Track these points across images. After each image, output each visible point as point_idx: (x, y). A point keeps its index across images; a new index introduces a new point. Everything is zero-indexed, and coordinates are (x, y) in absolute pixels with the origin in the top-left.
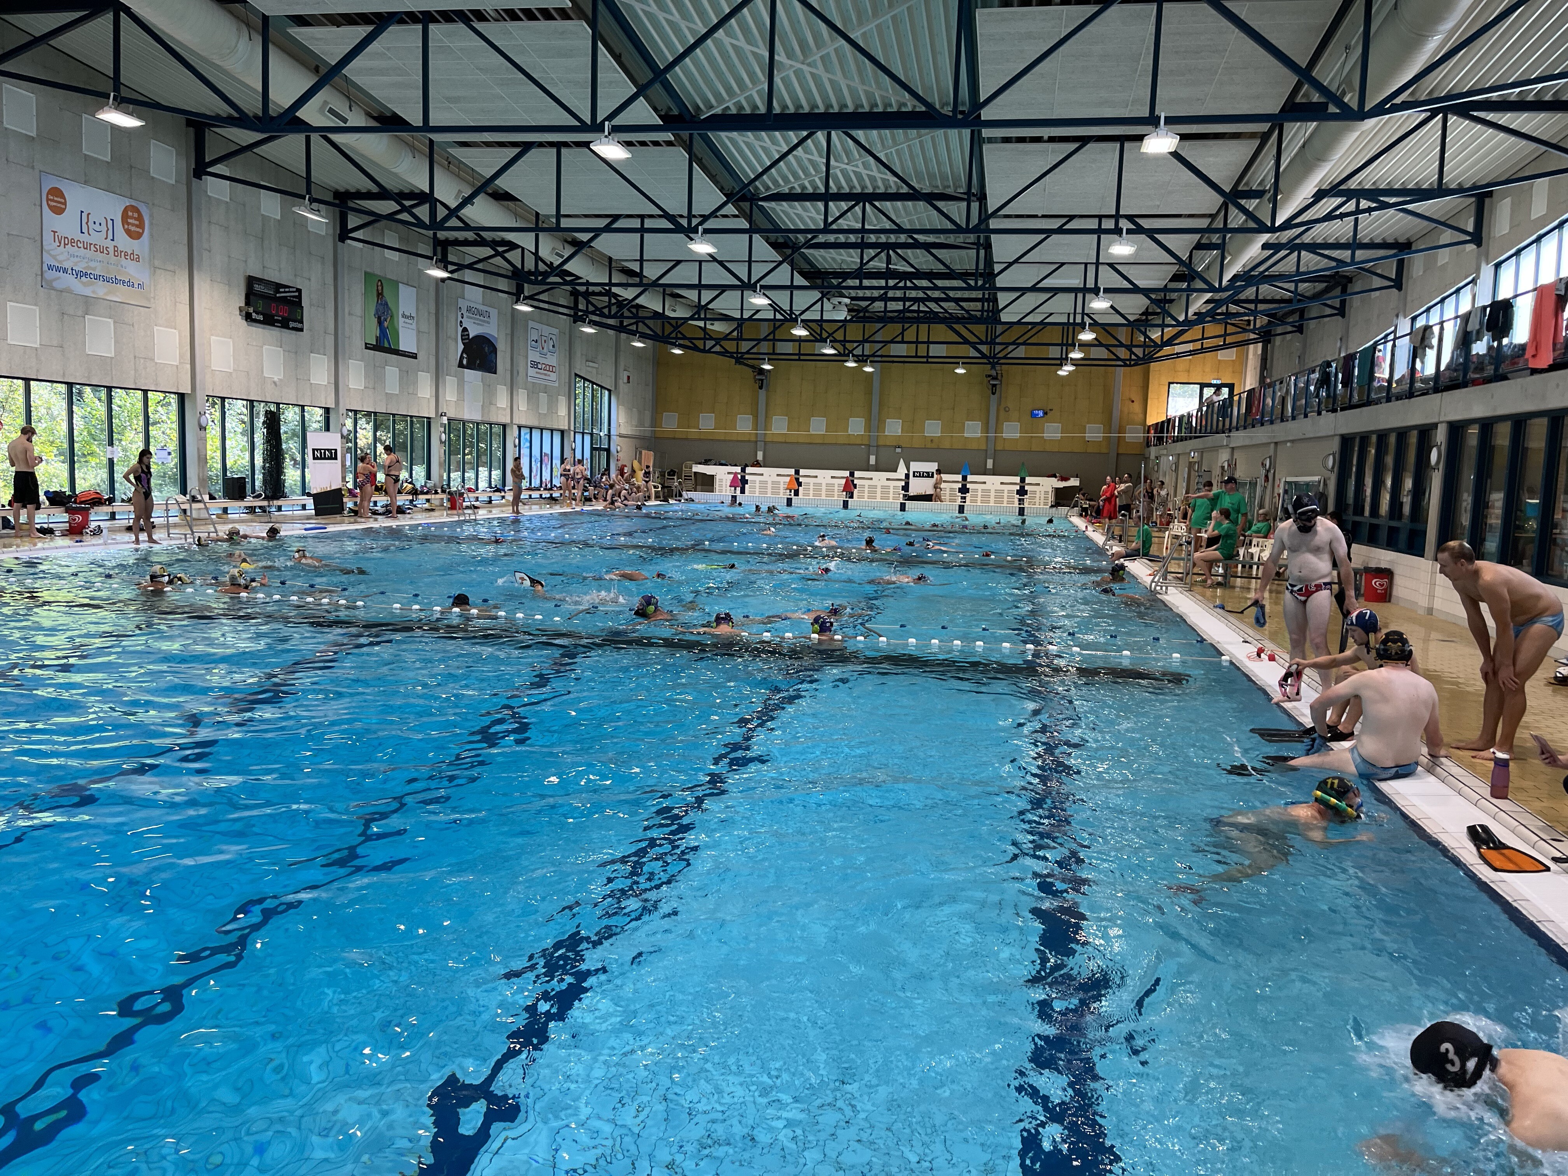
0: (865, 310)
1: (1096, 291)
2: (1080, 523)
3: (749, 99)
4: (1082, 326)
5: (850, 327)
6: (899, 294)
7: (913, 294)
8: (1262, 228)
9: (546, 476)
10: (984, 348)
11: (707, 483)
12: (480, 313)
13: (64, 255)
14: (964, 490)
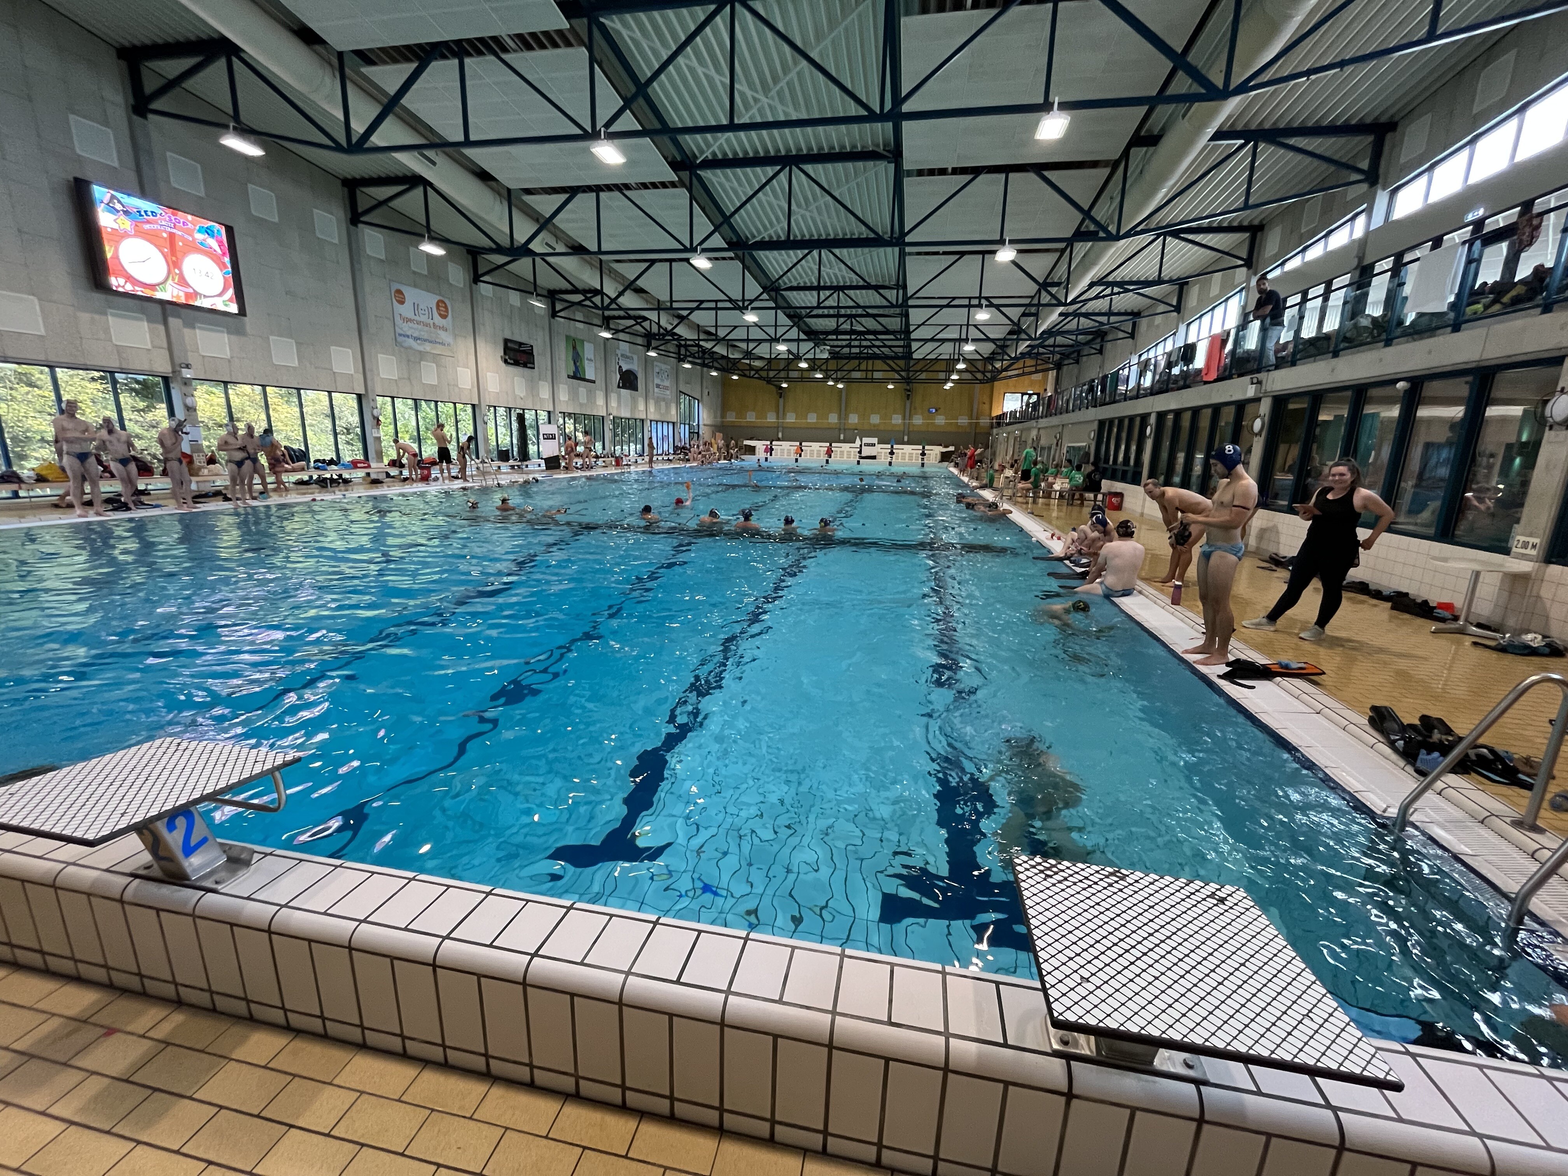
0: (838, 353)
1: (966, 340)
2: (955, 471)
3: (776, 232)
4: (958, 360)
5: (831, 362)
6: (857, 343)
7: (864, 343)
8: (1060, 304)
9: (666, 448)
10: (903, 374)
11: (752, 450)
12: (627, 357)
13: (406, 328)
14: (892, 453)
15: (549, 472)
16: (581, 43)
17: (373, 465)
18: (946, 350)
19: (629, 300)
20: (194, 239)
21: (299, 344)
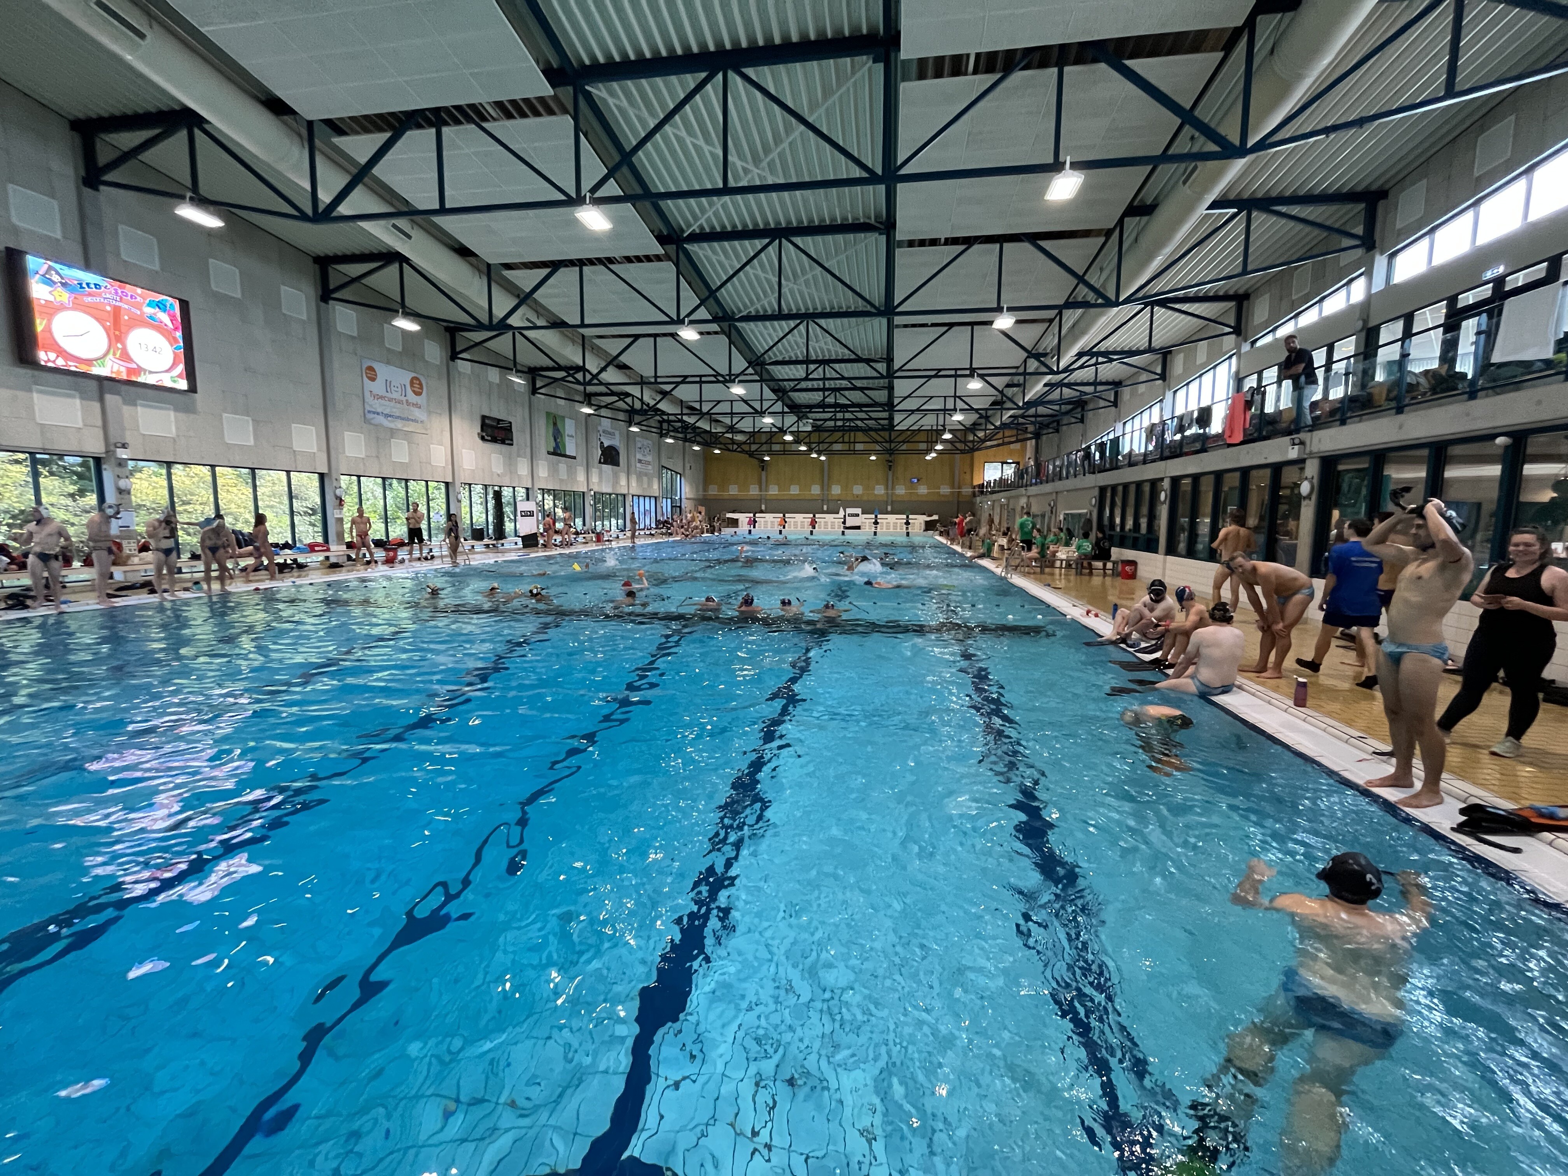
0: (821, 425)
1: (954, 410)
2: (943, 540)
4: (944, 431)
5: (814, 434)
6: (840, 416)
7: (848, 416)
10: (886, 445)
12: (610, 433)
13: (377, 405)
14: (876, 523)
15: (527, 550)
16: (565, 111)
17: (333, 547)
18: (929, 422)
19: (611, 376)
20: (143, 313)
21: (256, 422)
